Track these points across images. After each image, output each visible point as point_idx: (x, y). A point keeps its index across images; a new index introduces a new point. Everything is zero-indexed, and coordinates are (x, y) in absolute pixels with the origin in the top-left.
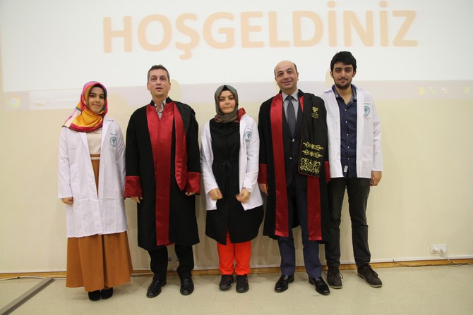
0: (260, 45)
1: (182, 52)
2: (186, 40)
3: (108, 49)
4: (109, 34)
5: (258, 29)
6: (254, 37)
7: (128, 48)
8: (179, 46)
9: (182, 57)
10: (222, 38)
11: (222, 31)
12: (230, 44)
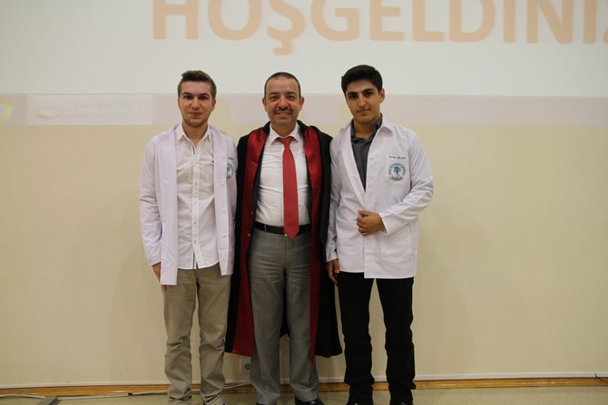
0: (398, 36)
1: (279, 44)
2: (285, 24)
3: (160, 32)
4: (161, 10)
5: (395, 12)
6: (390, 24)
7: (192, 33)
8: (273, 33)
9: (277, 51)
10: (340, 24)
11: (340, 12)
12: (352, 33)
